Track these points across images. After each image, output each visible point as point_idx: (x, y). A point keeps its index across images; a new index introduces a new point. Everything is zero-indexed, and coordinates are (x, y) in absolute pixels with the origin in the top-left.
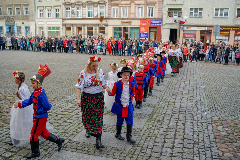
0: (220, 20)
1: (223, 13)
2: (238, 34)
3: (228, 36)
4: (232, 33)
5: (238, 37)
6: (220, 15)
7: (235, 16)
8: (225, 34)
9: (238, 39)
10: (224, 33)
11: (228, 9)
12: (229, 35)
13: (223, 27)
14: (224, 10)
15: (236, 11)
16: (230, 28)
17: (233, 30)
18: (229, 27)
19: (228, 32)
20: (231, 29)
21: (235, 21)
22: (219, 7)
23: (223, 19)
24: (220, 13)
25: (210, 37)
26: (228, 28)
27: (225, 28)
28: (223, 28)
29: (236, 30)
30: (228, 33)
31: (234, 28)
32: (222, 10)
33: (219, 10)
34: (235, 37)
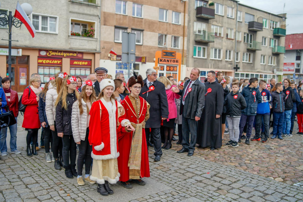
0: (44, 37)
1: (47, 25)
2: (75, 65)
3: (59, 68)
4: (66, 62)
5: (75, 70)
6: (43, 29)
7: (69, 33)
8: (54, 64)
9: (76, 73)
10: (53, 62)
11: (56, 18)
12: (60, 66)
13: (50, 50)
14: (49, 18)
15: (68, 23)
16: (62, 54)
17: (67, 57)
18: (60, 51)
19: (60, 60)
20: (65, 56)
21: (69, 42)
22: (40, 13)
23: (49, 36)
24: (42, 25)
25: (25, 70)
26: (59, 54)
27: (54, 54)
28: (50, 52)
29: (72, 57)
30: (59, 62)
31: (68, 54)
32: (45, 18)
33: (40, 18)
34: (70, 69)
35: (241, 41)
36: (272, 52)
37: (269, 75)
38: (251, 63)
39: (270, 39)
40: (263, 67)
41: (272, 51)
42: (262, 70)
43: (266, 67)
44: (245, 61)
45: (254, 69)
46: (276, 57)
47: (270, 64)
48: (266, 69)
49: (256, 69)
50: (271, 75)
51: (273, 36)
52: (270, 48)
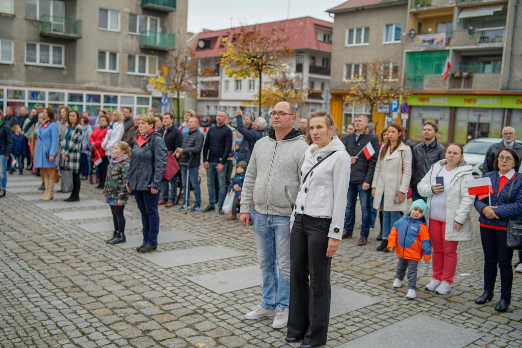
35: (14, 16)
36: (140, 46)
37: (122, 97)
38: (62, 69)
39: (133, 16)
40: (108, 79)
41: (140, 42)
42: (104, 83)
43: (120, 79)
44: (38, 63)
45: (75, 82)
46: (157, 58)
47: (137, 73)
48: (119, 83)
49: (83, 83)
50: (133, 97)
51: (140, 10)
52: (132, 36)
